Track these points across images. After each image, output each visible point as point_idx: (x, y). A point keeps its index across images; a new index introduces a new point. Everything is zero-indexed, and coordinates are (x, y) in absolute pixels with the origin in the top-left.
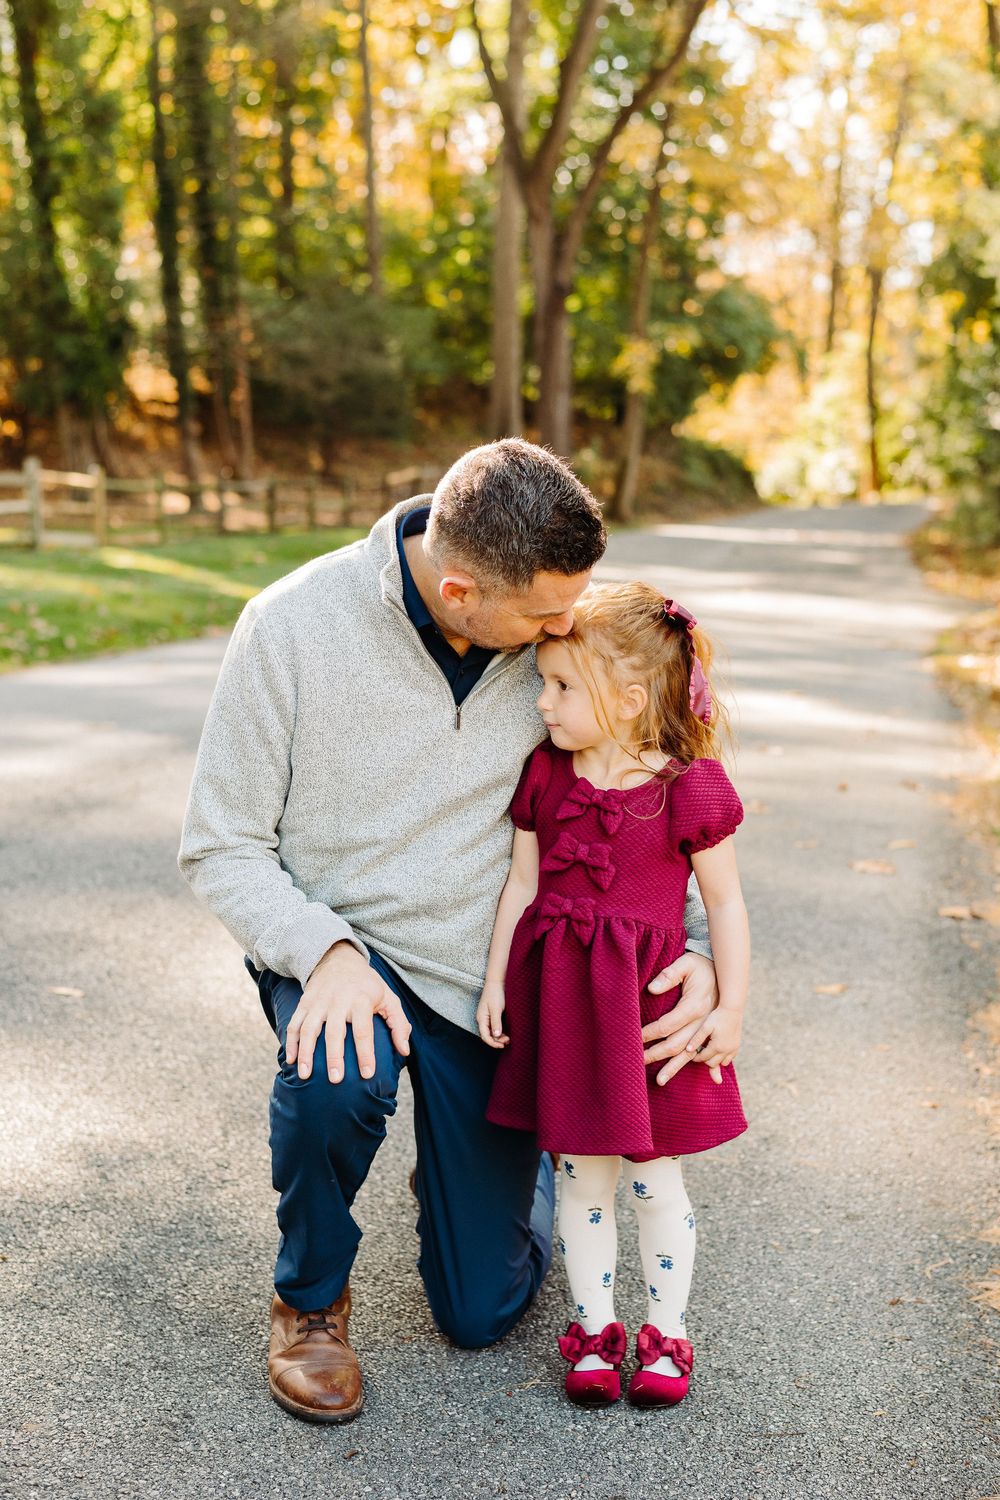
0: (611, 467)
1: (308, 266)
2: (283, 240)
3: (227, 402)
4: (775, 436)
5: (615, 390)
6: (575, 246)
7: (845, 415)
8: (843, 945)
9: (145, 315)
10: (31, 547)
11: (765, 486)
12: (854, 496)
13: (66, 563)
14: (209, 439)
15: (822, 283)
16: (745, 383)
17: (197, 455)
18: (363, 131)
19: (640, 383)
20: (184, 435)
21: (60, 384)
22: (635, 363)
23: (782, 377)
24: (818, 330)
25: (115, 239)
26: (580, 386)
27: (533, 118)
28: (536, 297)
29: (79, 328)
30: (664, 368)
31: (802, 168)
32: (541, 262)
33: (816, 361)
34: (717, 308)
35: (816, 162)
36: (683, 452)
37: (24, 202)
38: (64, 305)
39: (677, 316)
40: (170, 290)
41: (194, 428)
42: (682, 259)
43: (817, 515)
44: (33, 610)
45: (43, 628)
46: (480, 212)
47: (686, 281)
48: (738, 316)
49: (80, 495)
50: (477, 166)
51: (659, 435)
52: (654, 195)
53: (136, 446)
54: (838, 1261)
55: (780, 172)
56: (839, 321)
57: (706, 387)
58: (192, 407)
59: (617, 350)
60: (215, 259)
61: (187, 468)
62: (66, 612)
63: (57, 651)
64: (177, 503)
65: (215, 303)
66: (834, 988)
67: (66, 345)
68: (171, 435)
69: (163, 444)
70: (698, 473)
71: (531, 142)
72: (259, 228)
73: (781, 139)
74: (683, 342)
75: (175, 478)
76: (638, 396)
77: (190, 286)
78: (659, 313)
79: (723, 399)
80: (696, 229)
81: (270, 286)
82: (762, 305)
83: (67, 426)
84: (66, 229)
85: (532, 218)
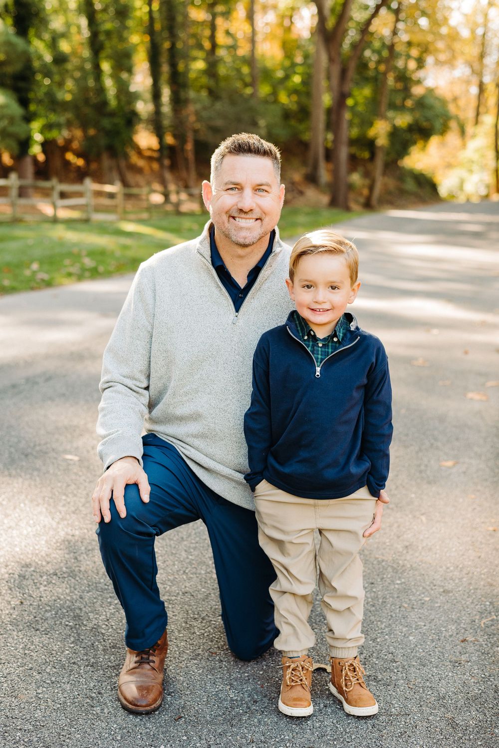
0: (367, 182)
1: (222, 84)
2: (211, 70)
3: (183, 150)
4: (449, 166)
5: (370, 145)
6: (352, 74)
7: (483, 156)
8: (457, 439)
9: (143, 108)
10: (87, 221)
11: (443, 191)
12: (487, 196)
13: (103, 229)
14: (173, 167)
15: (474, 90)
16: (434, 140)
17: (168, 176)
18: (250, 17)
19: (382, 141)
20: (162, 166)
21: (103, 141)
22: (380, 130)
23: (452, 138)
24: (471, 114)
25: (130, 70)
26: (352, 142)
27: (333, 10)
28: (333, 99)
29: (112, 114)
30: (395, 134)
31: (465, 33)
32: (335, 81)
33: (470, 129)
34: (421, 104)
35: (473, 32)
36: (404, 175)
37: (86, 53)
38: (105, 103)
39: (401, 108)
40: (156, 95)
41: (167, 162)
42: (405, 79)
43: (468, 207)
44: (84, 253)
45: (88, 262)
46: (306, 57)
47: (406, 91)
48: (431, 108)
49: (111, 196)
50: (306, 34)
51: (392, 165)
52: (391, 48)
53: (139, 171)
54: (437, 616)
55: (454, 36)
56: (481, 110)
57: (415, 143)
58: (166, 152)
59: (371, 124)
60: (178, 81)
61: (163, 183)
62: (99, 254)
63: (95, 274)
64: (157, 198)
65: (178, 101)
66: (450, 464)
67: (106, 123)
68: (155, 166)
69: (152, 170)
70: (410, 185)
71: (331, 23)
72: (200, 65)
73: (455, 19)
74: (403, 120)
75: (157, 186)
76: (382, 147)
77: (166, 93)
78: (393, 106)
79: (424, 148)
80: (412, 65)
81: (204, 94)
82: (443, 102)
83: (106, 162)
84: (106, 66)
85: (331, 60)
